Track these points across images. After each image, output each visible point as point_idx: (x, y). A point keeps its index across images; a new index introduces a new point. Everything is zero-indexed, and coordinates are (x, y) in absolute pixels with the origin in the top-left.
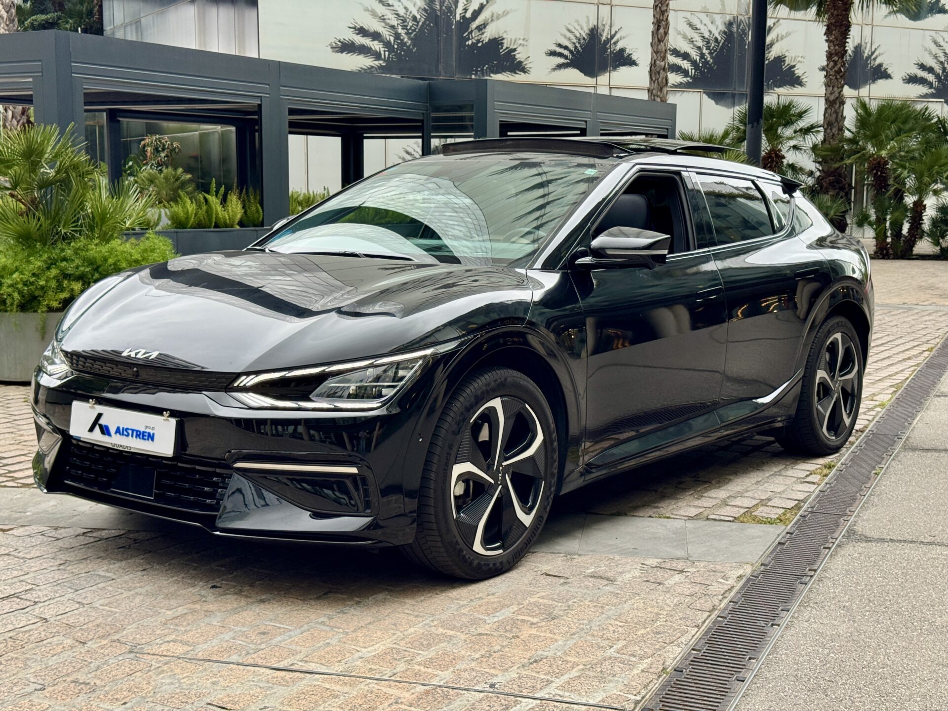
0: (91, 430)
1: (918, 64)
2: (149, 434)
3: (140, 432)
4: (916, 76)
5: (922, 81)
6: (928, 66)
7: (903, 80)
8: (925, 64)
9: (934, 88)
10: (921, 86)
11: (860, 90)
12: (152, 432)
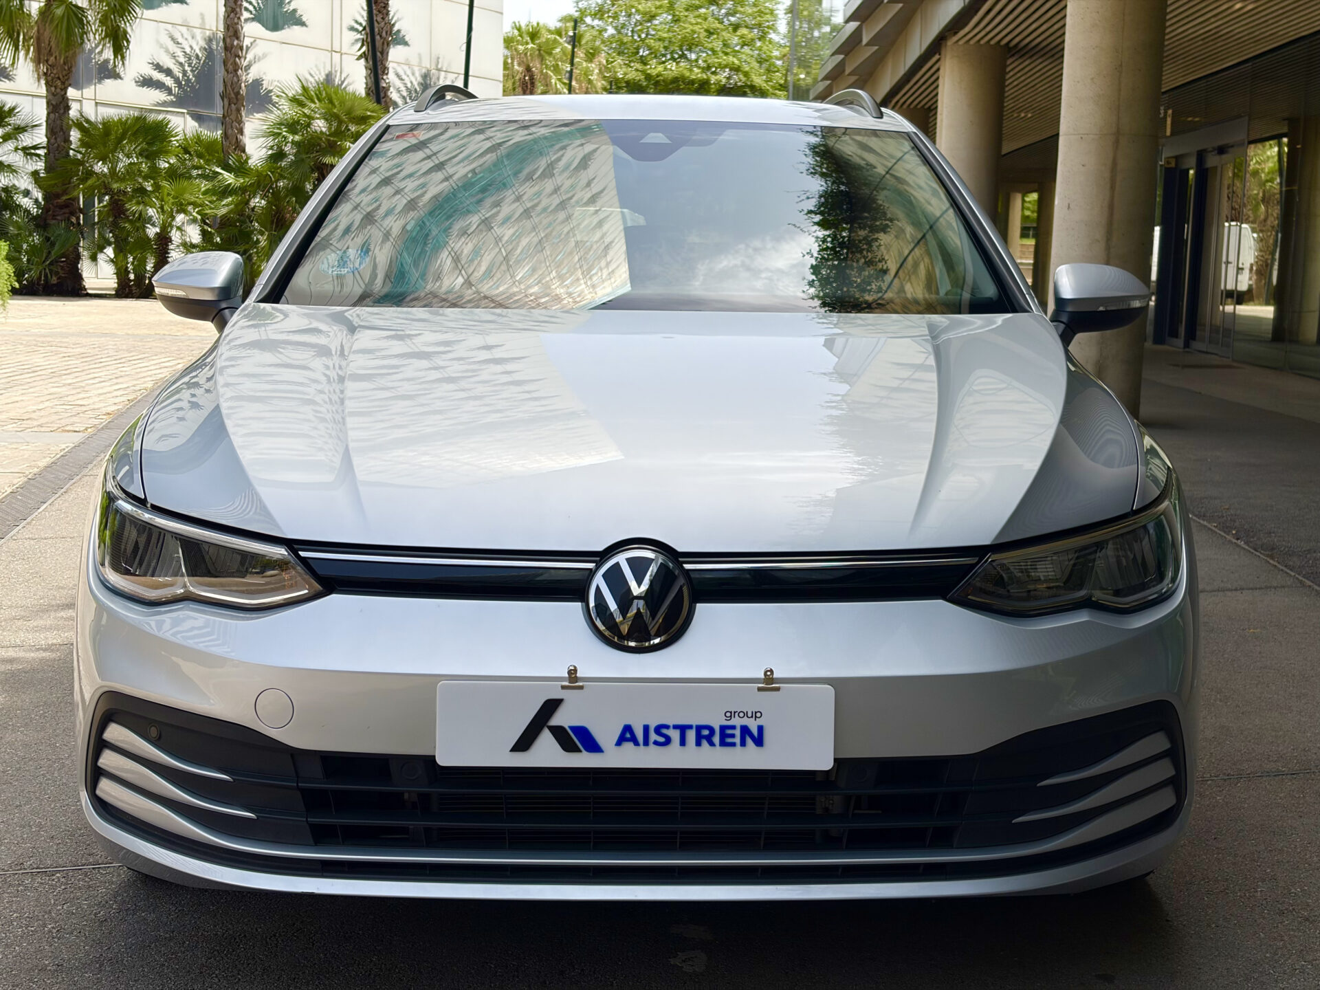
0: (523, 744)
1: (152, 64)
2: (745, 730)
3: (711, 729)
4: (151, 79)
5: (159, 85)
6: (165, 67)
7: (136, 82)
8: (161, 64)
9: (174, 95)
10: (158, 91)
11: (84, 90)
12: (753, 726)
